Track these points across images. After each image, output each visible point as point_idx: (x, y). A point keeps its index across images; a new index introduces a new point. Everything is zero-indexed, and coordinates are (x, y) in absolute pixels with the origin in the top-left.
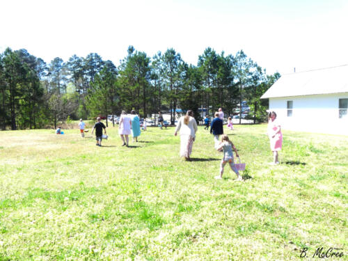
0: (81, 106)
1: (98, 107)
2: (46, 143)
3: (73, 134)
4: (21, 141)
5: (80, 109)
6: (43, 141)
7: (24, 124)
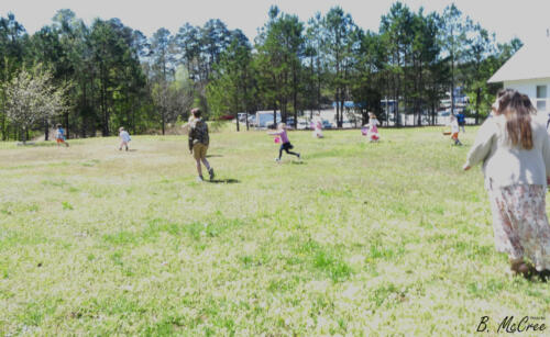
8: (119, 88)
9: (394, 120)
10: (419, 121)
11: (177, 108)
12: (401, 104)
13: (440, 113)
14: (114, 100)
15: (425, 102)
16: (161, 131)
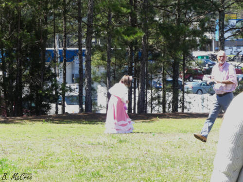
9: (79, 100)
10: (142, 104)
12: (96, 57)
13: (189, 85)
15: (156, 57)
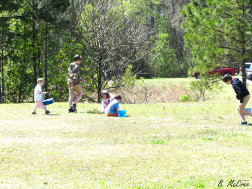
0: (163, 35)
1: (218, 39)
2: (85, 140)
3: (152, 118)
4: (22, 135)
5: (159, 45)
6: (77, 135)
7: (20, 87)
8: (20, 12)
11: (126, 51)
14: (11, 35)
16: (95, 95)
